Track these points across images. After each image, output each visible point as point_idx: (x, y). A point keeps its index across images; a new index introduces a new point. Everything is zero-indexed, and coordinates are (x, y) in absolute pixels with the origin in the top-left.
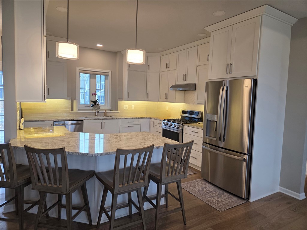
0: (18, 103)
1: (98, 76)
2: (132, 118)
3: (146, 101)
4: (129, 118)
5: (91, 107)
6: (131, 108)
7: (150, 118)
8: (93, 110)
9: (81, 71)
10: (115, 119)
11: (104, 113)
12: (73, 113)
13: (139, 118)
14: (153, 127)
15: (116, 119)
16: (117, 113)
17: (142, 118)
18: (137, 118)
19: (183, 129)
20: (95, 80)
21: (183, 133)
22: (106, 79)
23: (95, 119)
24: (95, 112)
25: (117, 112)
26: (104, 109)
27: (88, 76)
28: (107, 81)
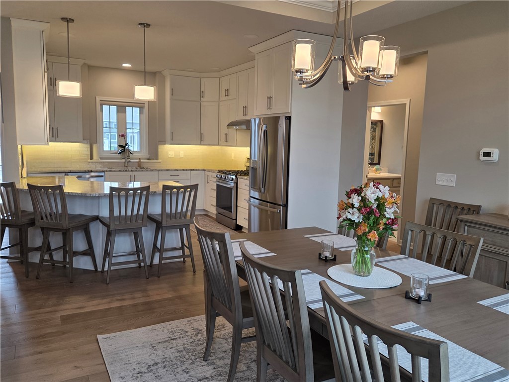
0: (19, 147)
1: (129, 109)
2: (177, 170)
3: (200, 144)
4: (172, 170)
5: (119, 153)
6: (180, 155)
7: (204, 170)
8: (120, 159)
9: (103, 103)
10: (150, 171)
11: (137, 164)
12: (92, 162)
13: (186, 170)
14: (208, 183)
15: (152, 170)
16: (156, 164)
17: (191, 170)
18: (184, 170)
19: (237, 183)
20: (124, 114)
21: (237, 188)
22: (141, 113)
23: (121, 171)
24: (124, 161)
25: (157, 161)
26: (137, 157)
27: (114, 109)
28: (142, 115)
